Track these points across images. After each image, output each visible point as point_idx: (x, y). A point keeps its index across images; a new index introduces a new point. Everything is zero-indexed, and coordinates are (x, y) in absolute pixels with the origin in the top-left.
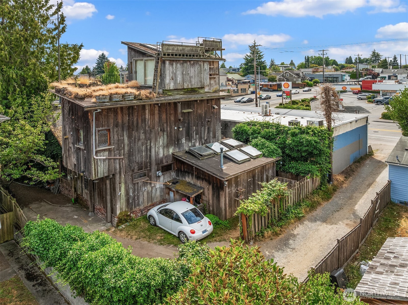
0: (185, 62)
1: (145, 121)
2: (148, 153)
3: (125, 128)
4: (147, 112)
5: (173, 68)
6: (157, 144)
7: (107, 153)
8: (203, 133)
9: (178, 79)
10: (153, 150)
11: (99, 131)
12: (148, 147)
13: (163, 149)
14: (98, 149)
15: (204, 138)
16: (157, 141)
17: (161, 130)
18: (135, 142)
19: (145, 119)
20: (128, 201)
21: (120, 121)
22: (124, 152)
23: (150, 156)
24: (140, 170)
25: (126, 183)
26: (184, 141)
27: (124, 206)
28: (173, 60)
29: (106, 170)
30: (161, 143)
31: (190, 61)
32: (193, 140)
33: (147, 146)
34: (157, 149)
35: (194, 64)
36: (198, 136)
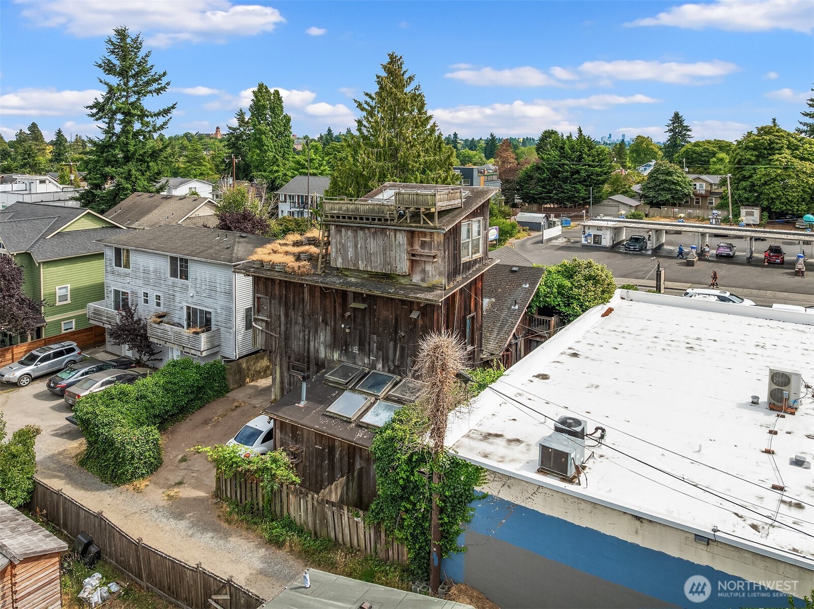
0: (362, 229)
1: (303, 302)
2: (306, 344)
3: (283, 304)
4: (306, 290)
5: (341, 236)
6: (316, 337)
7: (264, 324)
8: (391, 352)
9: (349, 253)
10: (312, 344)
11: (258, 298)
12: (307, 337)
13: (325, 348)
14: (256, 316)
15: (393, 361)
16: (317, 333)
17: (323, 321)
18: (291, 324)
19: (303, 299)
20: (282, 389)
21: (277, 293)
22: (280, 331)
23: (309, 349)
24: (297, 361)
25: (281, 368)
26: (356, 350)
27: (279, 394)
28: (342, 226)
29: (263, 343)
30: (322, 339)
31: (369, 228)
32: (371, 355)
33: (304, 334)
34: (316, 344)
35: (375, 233)
36: (380, 353)
